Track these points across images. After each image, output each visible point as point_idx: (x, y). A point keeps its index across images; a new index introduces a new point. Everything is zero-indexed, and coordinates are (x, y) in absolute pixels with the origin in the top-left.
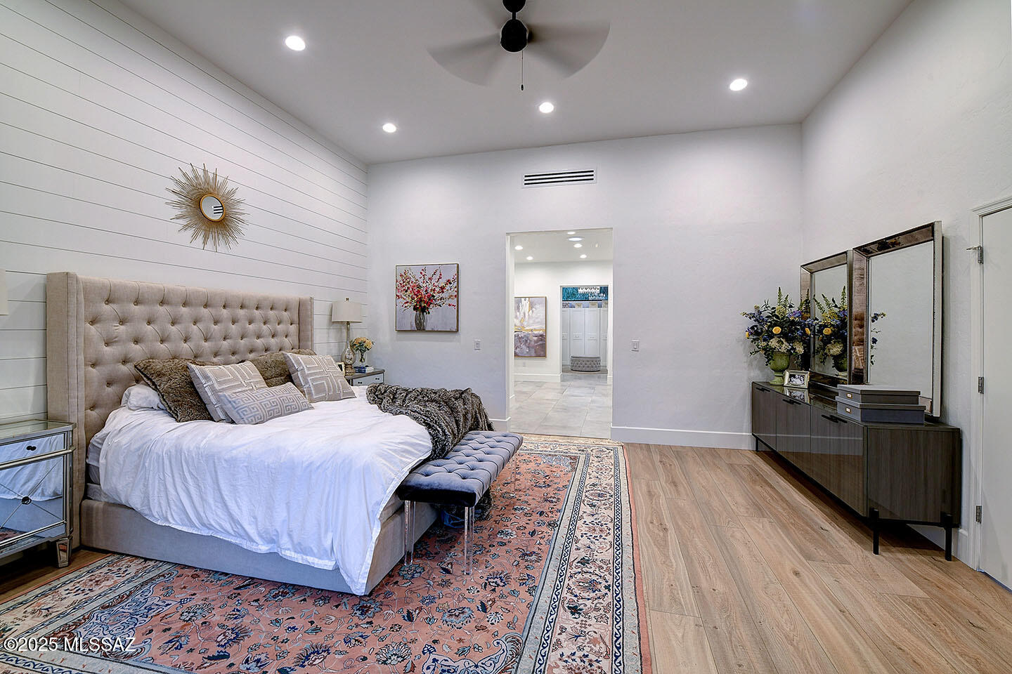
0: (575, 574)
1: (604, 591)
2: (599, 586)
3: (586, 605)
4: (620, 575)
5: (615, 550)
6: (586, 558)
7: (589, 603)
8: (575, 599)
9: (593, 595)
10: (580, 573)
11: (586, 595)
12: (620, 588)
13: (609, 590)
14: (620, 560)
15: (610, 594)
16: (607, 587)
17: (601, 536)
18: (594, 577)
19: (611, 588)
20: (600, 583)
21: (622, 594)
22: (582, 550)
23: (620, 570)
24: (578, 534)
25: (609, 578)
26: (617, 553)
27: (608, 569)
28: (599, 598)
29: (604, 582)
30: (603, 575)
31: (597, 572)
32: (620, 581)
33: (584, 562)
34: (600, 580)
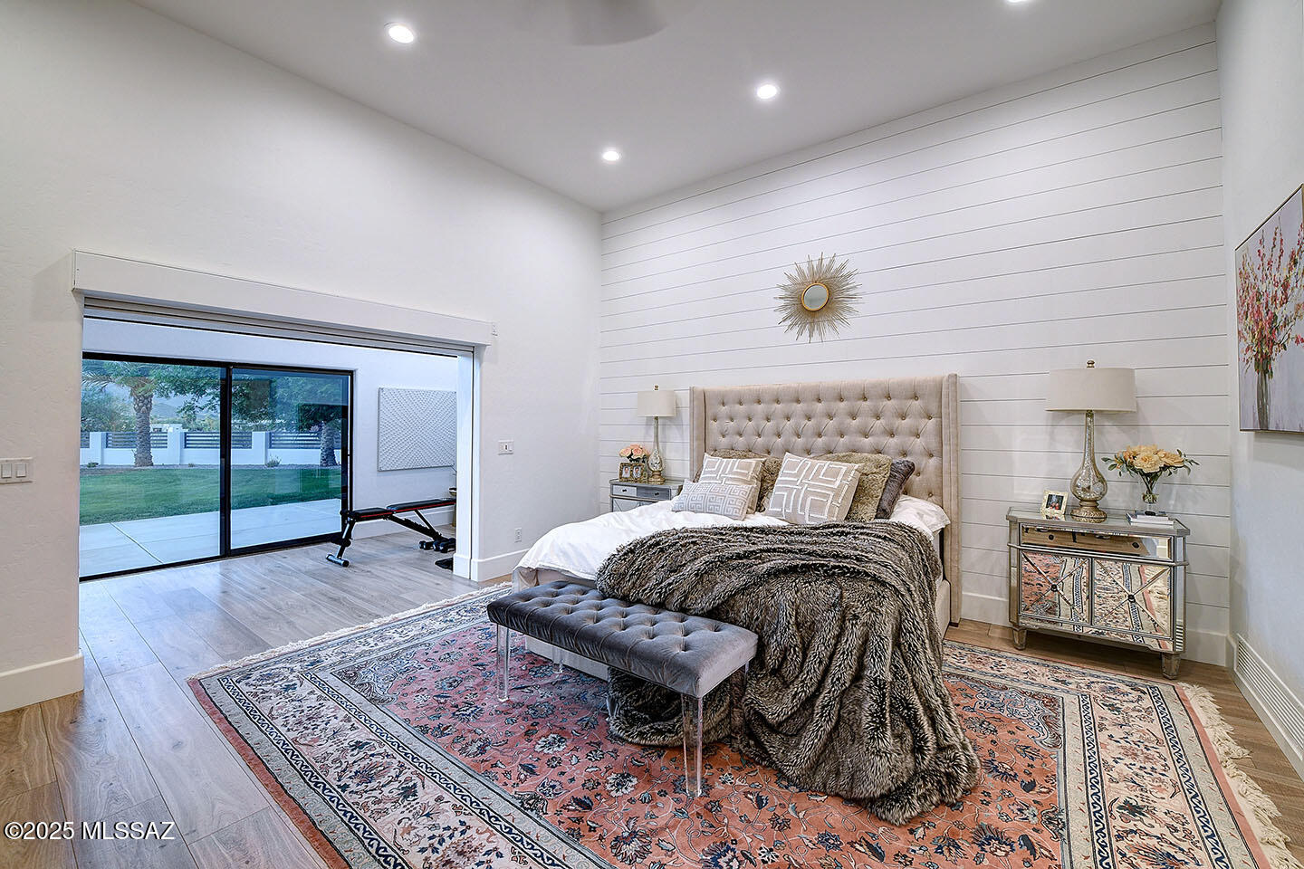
0: (401, 772)
1: (345, 781)
2: (356, 781)
3: (352, 755)
4: (341, 813)
5: (382, 844)
6: (411, 798)
7: (351, 760)
8: (370, 753)
9: (356, 768)
10: (397, 776)
11: (363, 764)
12: (328, 798)
13: (339, 786)
14: (360, 834)
15: (335, 783)
16: (344, 788)
17: (435, 850)
18: (374, 784)
19: (339, 790)
20: (358, 785)
21: (318, 793)
22: (432, 802)
23: (346, 820)
24: (473, 821)
25: (352, 799)
26: (375, 843)
27: (365, 807)
28: (344, 771)
29: (355, 789)
30: (365, 795)
31: (375, 793)
32: (334, 805)
33: (409, 792)
34: (362, 787)
